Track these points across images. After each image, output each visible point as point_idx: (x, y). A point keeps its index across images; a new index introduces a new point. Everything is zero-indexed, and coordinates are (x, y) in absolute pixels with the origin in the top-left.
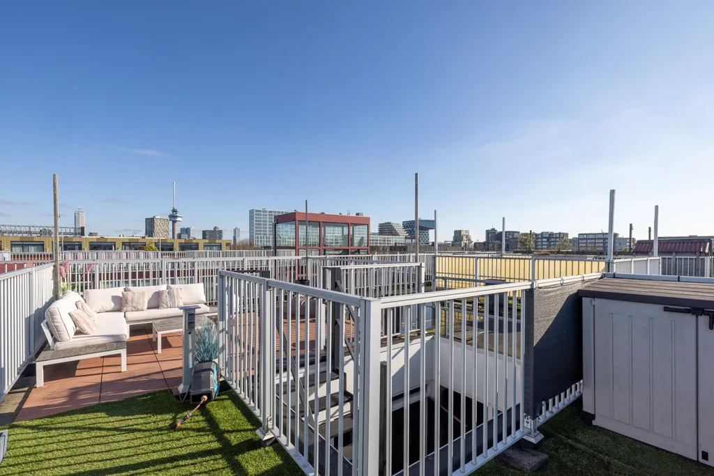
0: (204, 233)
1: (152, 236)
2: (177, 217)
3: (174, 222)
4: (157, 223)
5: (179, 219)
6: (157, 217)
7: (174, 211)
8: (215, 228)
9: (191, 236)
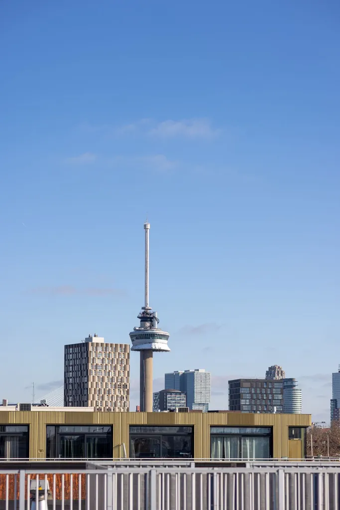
0: (235, 387)
1: (84, 403)
2: (152, 337)
3: (146, 354)
4: (96, 358)
5: (159, 344)
6: (95, 340)
7: (147, 317)
8: (272, 371)
9: (198, 398)
